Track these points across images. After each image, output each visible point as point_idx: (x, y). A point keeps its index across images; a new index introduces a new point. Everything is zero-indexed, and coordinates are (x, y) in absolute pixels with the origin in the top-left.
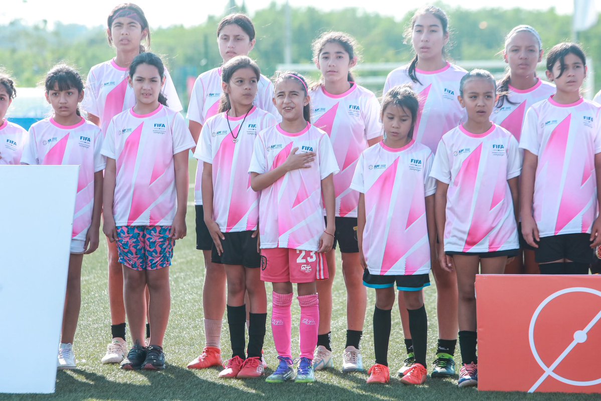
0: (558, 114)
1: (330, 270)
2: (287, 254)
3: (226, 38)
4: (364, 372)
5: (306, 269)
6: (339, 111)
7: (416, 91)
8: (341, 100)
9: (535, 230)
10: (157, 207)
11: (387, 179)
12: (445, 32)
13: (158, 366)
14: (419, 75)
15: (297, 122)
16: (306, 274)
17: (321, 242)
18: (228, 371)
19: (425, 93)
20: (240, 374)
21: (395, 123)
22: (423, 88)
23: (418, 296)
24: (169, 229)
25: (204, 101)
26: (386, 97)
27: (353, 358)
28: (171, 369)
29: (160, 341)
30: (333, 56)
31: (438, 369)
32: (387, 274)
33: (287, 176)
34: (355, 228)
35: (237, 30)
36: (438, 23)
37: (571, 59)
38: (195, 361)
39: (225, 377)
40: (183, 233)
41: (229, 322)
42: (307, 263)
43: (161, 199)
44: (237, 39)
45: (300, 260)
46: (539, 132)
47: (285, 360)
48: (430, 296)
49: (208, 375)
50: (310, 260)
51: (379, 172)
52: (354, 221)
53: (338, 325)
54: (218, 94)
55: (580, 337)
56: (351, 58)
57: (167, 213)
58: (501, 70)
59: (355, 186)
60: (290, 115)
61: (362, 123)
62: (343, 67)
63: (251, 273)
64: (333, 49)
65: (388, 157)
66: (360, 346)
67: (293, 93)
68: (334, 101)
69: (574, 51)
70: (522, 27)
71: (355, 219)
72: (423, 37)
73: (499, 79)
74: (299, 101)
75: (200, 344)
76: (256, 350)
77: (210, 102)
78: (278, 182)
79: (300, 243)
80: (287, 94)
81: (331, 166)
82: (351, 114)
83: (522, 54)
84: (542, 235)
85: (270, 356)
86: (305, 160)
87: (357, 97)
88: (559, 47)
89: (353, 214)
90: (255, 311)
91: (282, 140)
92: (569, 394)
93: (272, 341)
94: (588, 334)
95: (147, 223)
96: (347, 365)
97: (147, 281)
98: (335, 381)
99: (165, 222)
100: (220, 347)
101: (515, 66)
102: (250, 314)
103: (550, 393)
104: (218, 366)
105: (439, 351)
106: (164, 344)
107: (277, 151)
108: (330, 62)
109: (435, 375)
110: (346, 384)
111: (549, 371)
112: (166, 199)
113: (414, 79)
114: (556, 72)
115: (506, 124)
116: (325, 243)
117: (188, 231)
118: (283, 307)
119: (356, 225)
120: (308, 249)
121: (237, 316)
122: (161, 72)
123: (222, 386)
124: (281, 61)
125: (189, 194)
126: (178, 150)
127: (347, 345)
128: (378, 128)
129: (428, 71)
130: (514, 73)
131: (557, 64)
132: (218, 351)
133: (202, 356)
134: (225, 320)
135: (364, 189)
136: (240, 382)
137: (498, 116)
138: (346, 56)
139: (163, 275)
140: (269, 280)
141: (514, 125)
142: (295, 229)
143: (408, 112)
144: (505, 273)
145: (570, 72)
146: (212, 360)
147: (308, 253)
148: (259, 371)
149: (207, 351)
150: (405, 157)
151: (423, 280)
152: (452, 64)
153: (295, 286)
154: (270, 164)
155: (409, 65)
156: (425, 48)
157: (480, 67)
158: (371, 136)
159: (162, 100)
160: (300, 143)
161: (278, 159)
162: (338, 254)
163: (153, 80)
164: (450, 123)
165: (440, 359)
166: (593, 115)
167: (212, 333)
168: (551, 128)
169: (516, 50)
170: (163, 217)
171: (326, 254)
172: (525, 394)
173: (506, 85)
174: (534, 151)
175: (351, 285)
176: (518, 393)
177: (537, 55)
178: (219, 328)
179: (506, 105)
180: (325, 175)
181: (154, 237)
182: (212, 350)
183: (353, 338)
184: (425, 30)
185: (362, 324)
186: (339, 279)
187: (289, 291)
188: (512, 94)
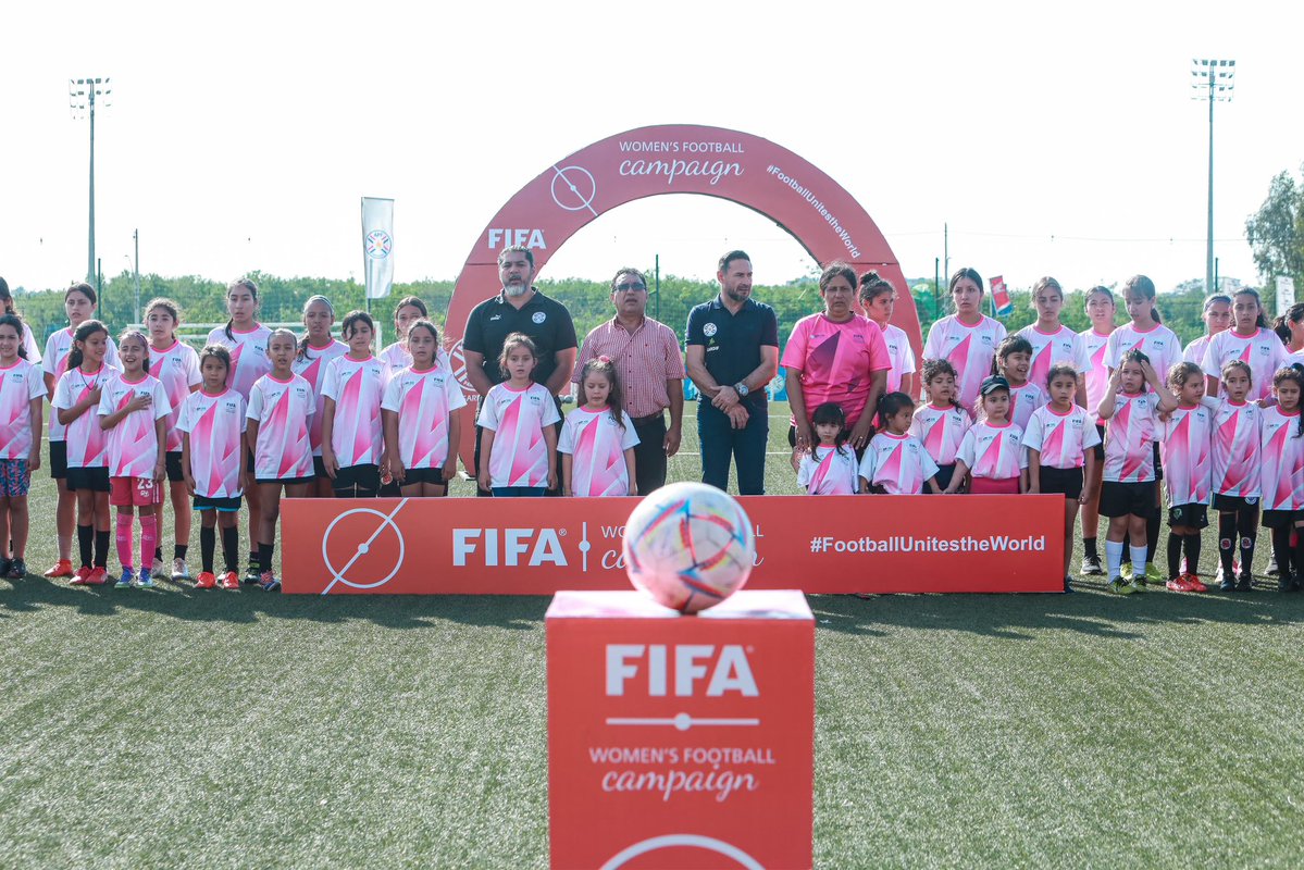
0: (352, 367)
1: (162, 497)
2: (131, 481)
3: (72, 303)
4: (189, 579)
5: (145, 494)
6: (164, 364)
7: (230, 348)
8: (166, 354)
9: (335, 462)
10: (15, 444)
11: (207, 420)
12: (255, 299)
13: (21, 574)
14: (234, 334)
15: (137, 373)
16: (145, 498)
17: (155, 473)
18: (77, 578)
19: (239, 349)
20: (88, 580)
21: (213, 372)
22: (237, 345)
23: (233, 516)
24: (25, 461)
25: (55, 355)
26: (204, 352)
27: (180, 568)
28: (32, 577)
29: (22, 554)
30: (160, 318)
31: (250, 576)
32: (214, 496)
33: (129, 416)
34: (180, 461)
35: (81, 296)
36: (250, 293)
37: (360, 324)
38: (50, 571)
39: (74, 584)
40: (37, 466)
41: (79, 538)
42: (146, 489)
43: (19, 435)
44: (81, 302)
45: (140, 487)
46: (338, 380)
47: (128, 570)
48: (243, 516)
49: (62, 582)
50: (148, 487)
51: (200, 414)
52: (179, 454)
53: (168, 541)
54: (67, 349)
55: (363, 548)
56: (175, 319)
57: (23, 449)
58: (300, 330)
59: (180, 425)
60: (133, 366)
61: (183, 372)
62: (168, 328)
63: (99, 495)
64: (160, 312)
65: (208, 402)
66: (187, 557)
67: (135, 348)
68: (162, 355)
69: (363, 317)
70: (317, 297)
71: (180, 453)
72: (237, 305)
73: (300, 337)
74: (138, 354)
75: (55, 557)
76: (102, 562)
77: (60, 356)
78: (123, 422)
79: (141, 472)
80: (130, 348)
81: (165, 409)
82: (174, 365)
83: (316, 319)
84: (341, 466)
85: (114, 566)
86: (145, 402)
87: (178, 351)
88: (351, 313)
89: (179, 448)
90: (102, 529)
91: (124, 388)
92: (356, 595)
93: (116, 553)
94: (369, 546)
95: (7, 456)
96: (175, 574)
97: (9, 506)
98: (165, 586)
99: (22, 456)
100: (71, 559)
101: (312, 329)
102: (97, 532)
103: (339, 595)
104: (69, 575)
105: (251, 562)
106: (25, 555)
107: (120, 397)
108: (157, 323)
109: (248, 580)
110: (175, 589)
111: (338, 577)
112: (24, 435)
113: (230, 337)
114: (349, 335)
115: (304, 375)
116: (158, 473)
117: (42, 461)
118: (125, 527)
119: (181, 458)
120: (146, 477)
121: (85, 535)
122: (19, 330)
123: (72, 591)
124: (132, 321)
125: (43, 432)
126: (33, 397)
127: (176, 557)
128: (198, 377)
129: (240, 331)
130: (311, 335)
131: (349, 329)
132: (69, 562)
133: (56, 566)
134: (75, 538)
135: (189, 429)
136: (87, 588)
137: (298, 368)
138: (171, 319)
139: (22, 500)
140: (113, 504)
141: (312, 375)
142: (134, 462)
143: (223, 362)
144: (307, 496)
145: (359, 335)
146: (64, 570)
147: (146, 481)
148: (104, 579)
149: (60, 563)
150: (222, 402)
151: (236, 503)
152: (261, 325)
153: (136, 508)
154: (116, 407)
155: (226, 325)
156: (240, 314)
157: (282, 327)
158: (192, 384)
159: (22, 354)
160: (140, 389)
161: (122, 403)
162: (167, 484)
163: (11, 337)
164: (260, 373)
165: (251, 568)
166: (380, 369)
167: (65, 548)
168: (346, 378)
169: (311, 315)
170: (20, 451)
171: (158, 481)
172: (319, 595)
173: (306, 343)
174: (333, 397)
175: (179, 508)
176: (313, 595)
177: (329, 319)
178: (70, 543)
179: (305, 359)
180: (159, 416)
181: (13, 468)
182: (64, 562)
183: (180, 551)
184: (239, 299)
185: (187, 540)
186: (168, 504)
187: (131, 513)
188: (311, 352)
